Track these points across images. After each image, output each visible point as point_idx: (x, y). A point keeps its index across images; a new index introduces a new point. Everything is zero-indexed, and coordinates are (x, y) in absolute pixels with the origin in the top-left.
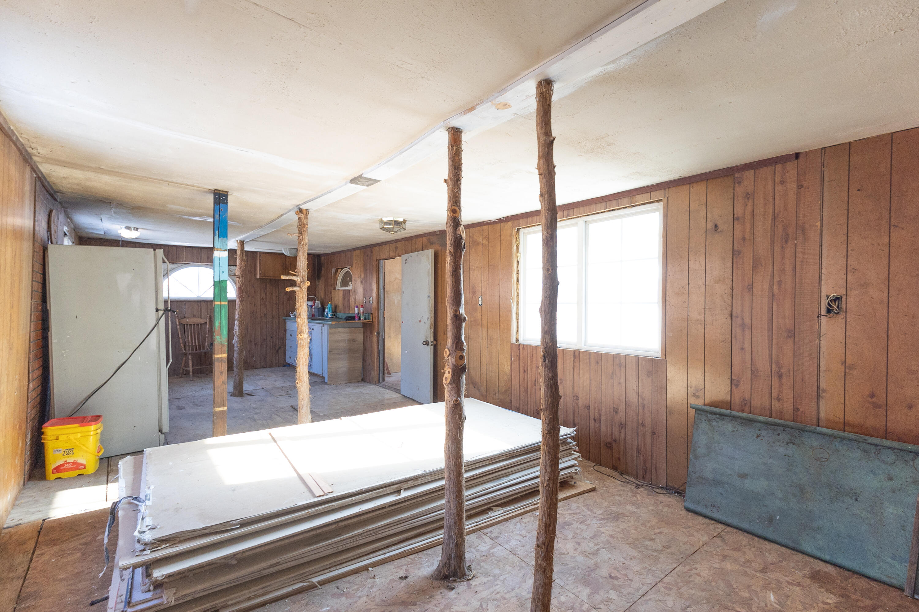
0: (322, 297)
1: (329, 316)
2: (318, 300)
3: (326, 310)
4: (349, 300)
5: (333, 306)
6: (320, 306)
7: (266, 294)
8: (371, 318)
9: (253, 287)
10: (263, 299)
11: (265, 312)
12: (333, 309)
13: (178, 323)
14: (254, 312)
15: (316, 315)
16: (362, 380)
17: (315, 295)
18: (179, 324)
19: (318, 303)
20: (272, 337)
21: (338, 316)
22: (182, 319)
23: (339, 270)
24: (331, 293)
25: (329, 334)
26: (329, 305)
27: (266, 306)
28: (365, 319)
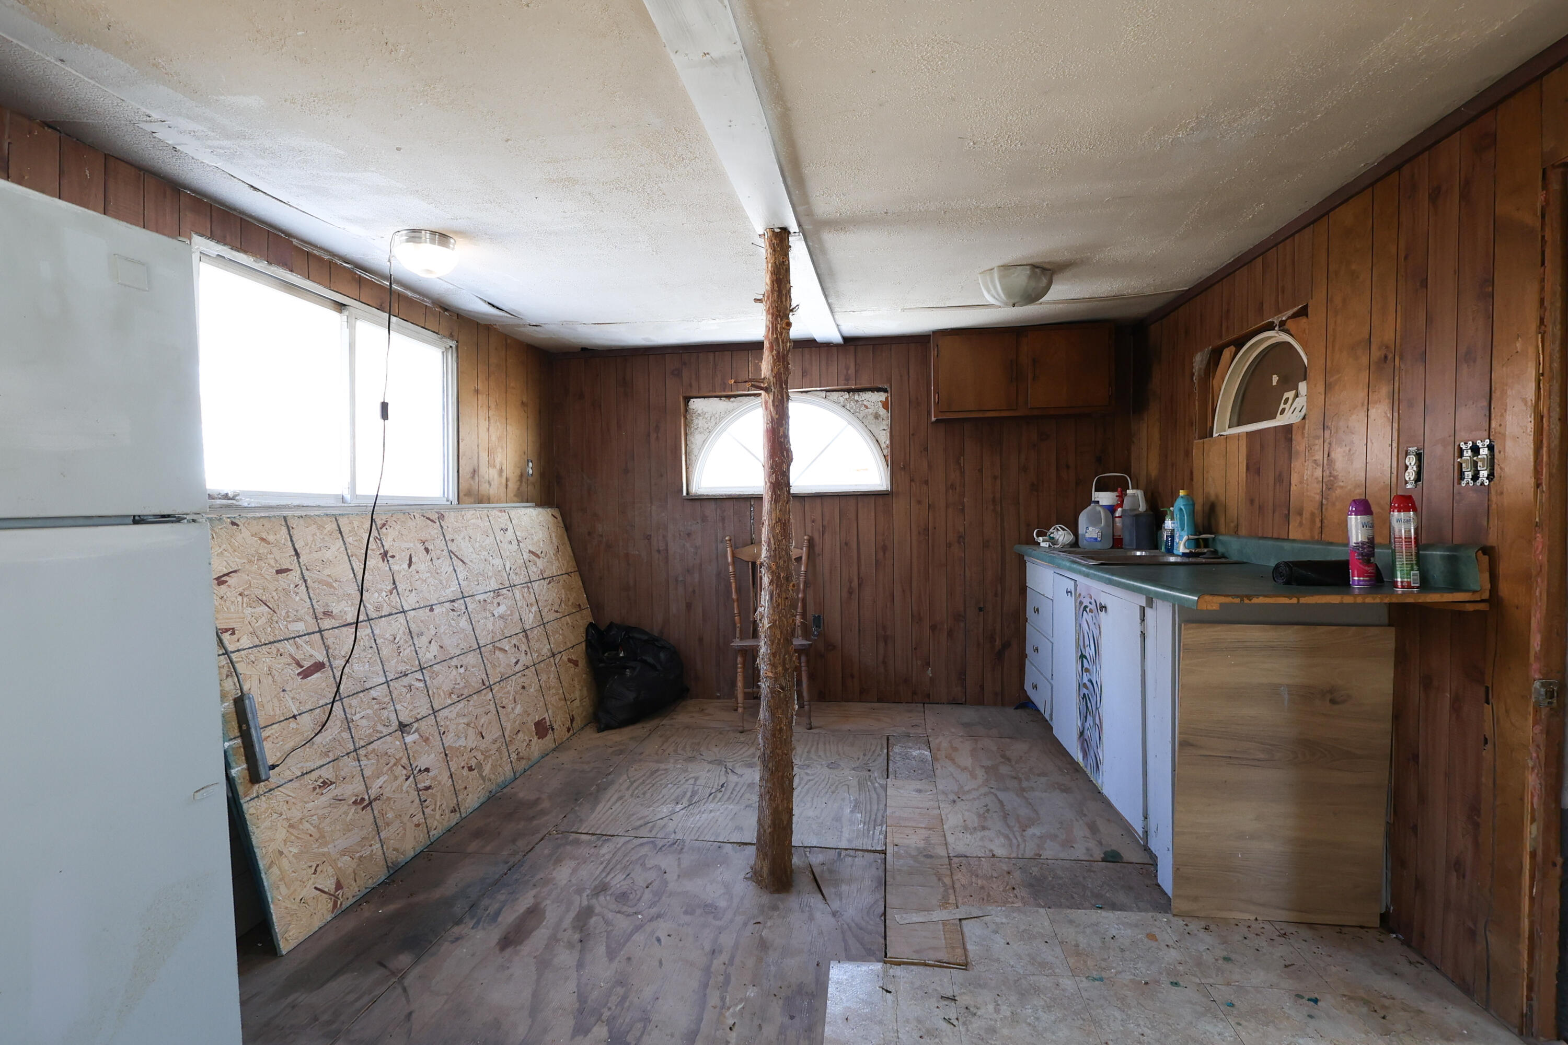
0: (1154, 473)
1: (1181, 548)
2: (1136, 487)
3: (1168, 524)
4: (1283, 479)
5: (1198, 507)
6: (1142, 508)
7: (962, 473)
8: (1478, 580)
9: (926, 449)
10: (953, 487)
11: (961, 530)
12: (1199, 520)
13: (730, 560)
14: (926, 529)
15: (1127, 539)
16: (1387, 923)
17: (1127, 470)
18: (734, 562)
19: (1134, 496)
20: (980, 609)
21: (1221, 549)
22: (745, 545)
23: (1227, 353)
24: (1188, 453)
25: (1180, 649)
26: (1180, 503)
27: (963, 510)
28: (1425, 584)
